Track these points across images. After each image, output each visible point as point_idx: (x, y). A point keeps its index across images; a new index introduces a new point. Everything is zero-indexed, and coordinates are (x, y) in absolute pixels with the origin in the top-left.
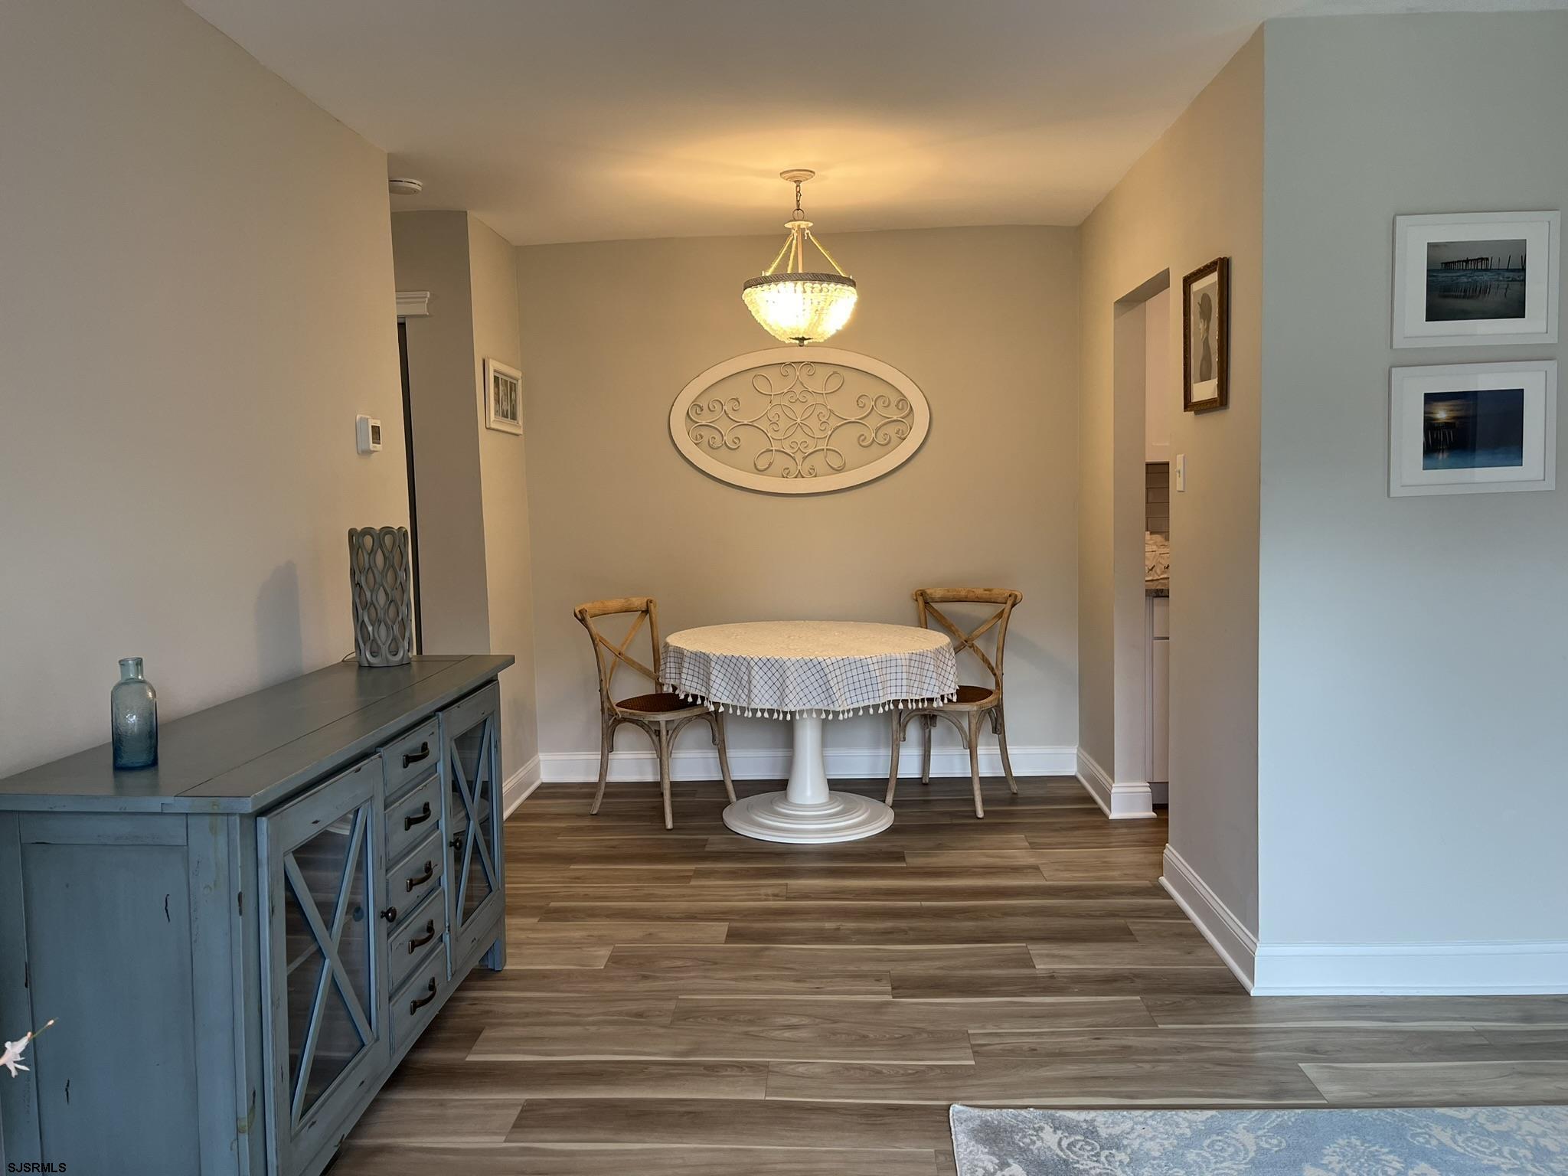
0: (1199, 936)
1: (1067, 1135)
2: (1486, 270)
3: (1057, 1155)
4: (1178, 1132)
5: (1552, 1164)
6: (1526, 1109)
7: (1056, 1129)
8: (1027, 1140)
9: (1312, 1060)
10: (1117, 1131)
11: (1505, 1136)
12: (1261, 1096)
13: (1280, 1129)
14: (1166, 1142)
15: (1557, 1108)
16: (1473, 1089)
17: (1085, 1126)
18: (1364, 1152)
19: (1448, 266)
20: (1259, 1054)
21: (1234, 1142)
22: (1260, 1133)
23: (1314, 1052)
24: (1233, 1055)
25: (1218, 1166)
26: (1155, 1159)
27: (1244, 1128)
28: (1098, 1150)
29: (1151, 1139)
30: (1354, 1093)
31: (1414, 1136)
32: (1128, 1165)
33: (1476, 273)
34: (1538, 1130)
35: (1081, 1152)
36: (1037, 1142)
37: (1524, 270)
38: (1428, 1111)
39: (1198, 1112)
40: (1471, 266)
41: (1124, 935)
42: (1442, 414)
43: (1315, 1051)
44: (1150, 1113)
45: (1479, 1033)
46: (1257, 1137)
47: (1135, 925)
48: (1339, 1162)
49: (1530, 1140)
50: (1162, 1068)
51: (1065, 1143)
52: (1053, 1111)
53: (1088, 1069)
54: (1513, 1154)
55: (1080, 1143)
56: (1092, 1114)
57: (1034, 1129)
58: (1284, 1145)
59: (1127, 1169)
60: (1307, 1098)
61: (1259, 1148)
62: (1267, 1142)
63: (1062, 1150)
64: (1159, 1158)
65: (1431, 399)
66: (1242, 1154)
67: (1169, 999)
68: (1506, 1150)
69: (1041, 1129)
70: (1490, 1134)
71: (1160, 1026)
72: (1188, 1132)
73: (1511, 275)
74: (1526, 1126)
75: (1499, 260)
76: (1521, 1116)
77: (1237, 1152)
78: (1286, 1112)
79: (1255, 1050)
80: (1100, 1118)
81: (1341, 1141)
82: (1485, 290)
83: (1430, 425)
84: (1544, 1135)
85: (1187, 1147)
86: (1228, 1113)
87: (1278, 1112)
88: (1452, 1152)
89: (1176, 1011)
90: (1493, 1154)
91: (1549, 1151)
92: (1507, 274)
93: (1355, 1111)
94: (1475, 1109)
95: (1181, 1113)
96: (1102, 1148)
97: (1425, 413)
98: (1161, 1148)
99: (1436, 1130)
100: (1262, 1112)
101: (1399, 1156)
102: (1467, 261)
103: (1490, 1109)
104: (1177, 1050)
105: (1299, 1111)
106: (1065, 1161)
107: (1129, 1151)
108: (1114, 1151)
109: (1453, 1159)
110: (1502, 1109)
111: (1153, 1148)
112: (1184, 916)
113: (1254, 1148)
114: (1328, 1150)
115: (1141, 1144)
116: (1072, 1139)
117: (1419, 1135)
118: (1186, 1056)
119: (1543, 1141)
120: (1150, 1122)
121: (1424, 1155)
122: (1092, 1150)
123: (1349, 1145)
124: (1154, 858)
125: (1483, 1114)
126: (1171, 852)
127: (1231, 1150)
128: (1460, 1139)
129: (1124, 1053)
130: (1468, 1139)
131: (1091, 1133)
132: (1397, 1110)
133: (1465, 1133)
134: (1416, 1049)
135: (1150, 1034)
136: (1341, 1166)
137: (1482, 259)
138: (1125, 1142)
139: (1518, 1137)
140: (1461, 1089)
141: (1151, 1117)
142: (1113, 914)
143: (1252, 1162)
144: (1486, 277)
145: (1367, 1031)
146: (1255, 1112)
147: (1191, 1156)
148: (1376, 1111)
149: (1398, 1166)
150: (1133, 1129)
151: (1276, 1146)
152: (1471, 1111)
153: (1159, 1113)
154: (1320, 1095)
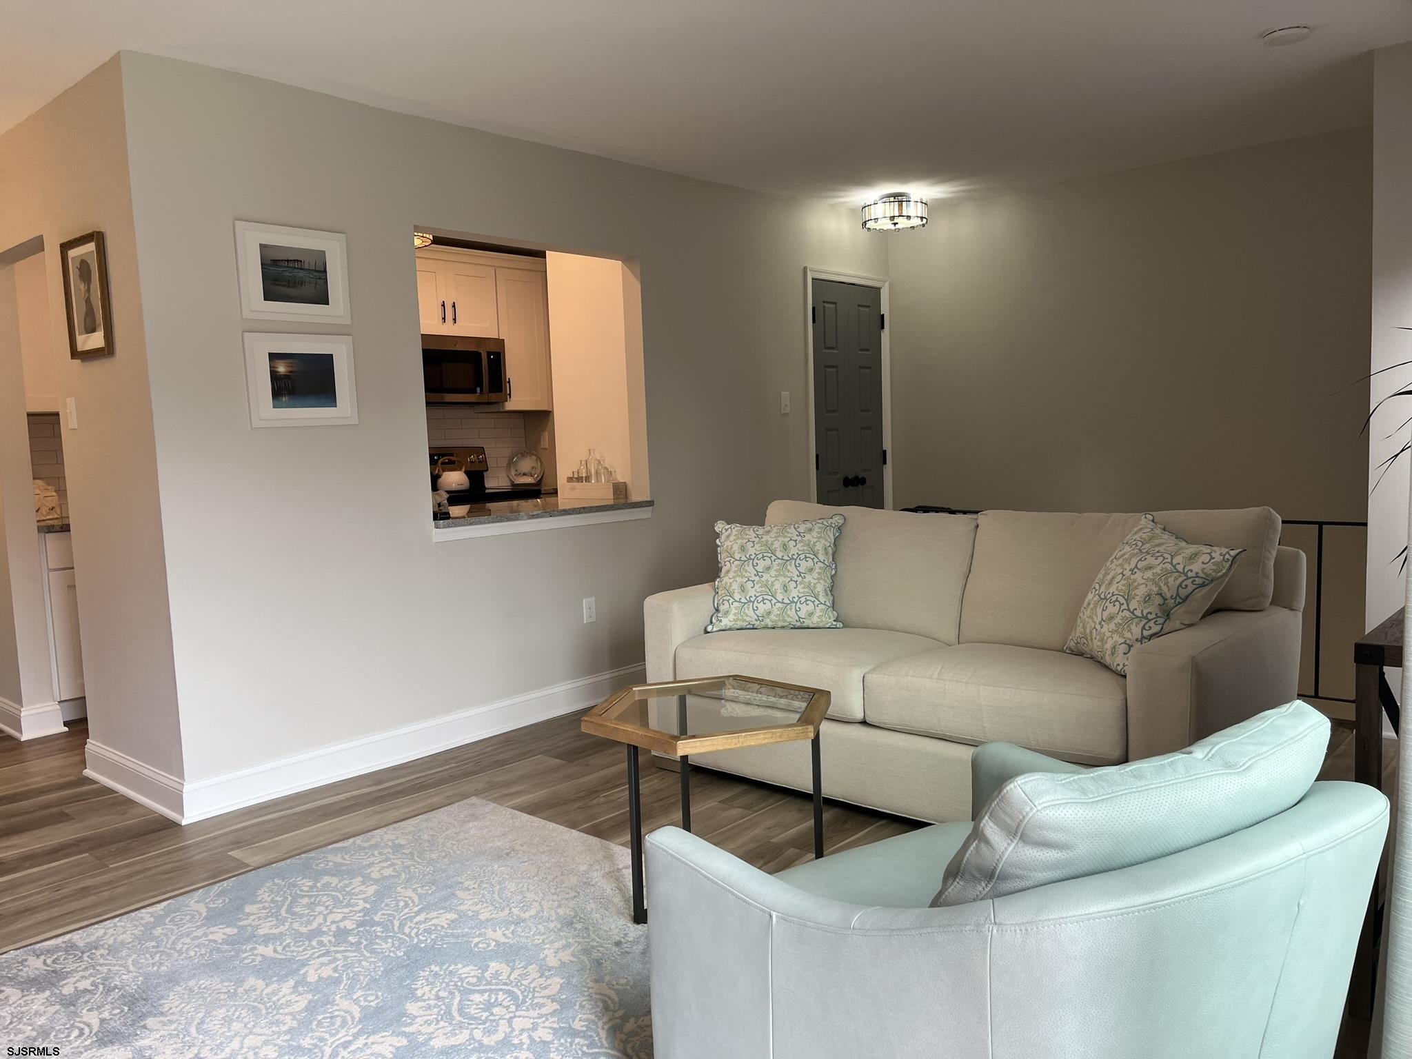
0: (129, 802)
1: (49, 956)
2: (301, 269)
3: (45, 970)
4: (143, 922)
5: (404, 851)
6: (385, 829)
7: (38, 956)
8: (15, 971)
9: (238, 848)
10: (93, 938)
11: (375, 846)
12: (204, 880)
13: (221, 894)
14: (136, 932)
15: (403, 823)
16: (350, 830)
17: (64, 945)
18: (285, 886)
19: (275, 262)
20: (196, 858)
21: (188, 912)
22: (207, 900)
23: (238, 844)
24: (176, 864)
25: (181, 929)
26: (129, 943)
27: (195, 902)
28: (80, 954)
29: (123, 934)
30: (273, 855)
31: (317, 865)
32: (108, 954)
33: (295, 270)
34: (393, 837)
35: (66, 961)
36: (24, 969)
37: (325, 271)
38: (324, 849)
39: (157, 905)
40: (291, 265)
41: (62, 817)
42: (282, 369)
43: (239, 842)
44: (117, 919)
45: (348, 799)
46: (207, 903)
47: (68, 809)
48: (269, 896)
49: (390, 843)
50: (119, 890)
51: (49, 961)
52: (32, 946)
53: (55, 912)
54: (380, 854)
55: (63, 957)
56: (68, 937)
57: (18, 962)
58: (227, 900)
59: (108, 957)
60: (239, 868)
61: (209, 909)
62: (214, 903)
63: (48, 966)
64: (133, 941)
65: (273, 357)
66: (197, 917)
67: (113, 847)
68: (376, 853)
69: (26, 960)
70: (364, 848)
71: (111, 866)
72: (152, 920)
73: (318, 274)
74: (386, 837)
75: (309, 263)
76: (382, 834)
77: (193, 917)
78: (225, 882)
79: (191, 857)
80: (75, 937)
81: (267, 885)
82: (302, 283)
83: (274, 376)
84: (397, 838)
85: (154, 928)
86: (180, 898)
87: (218, 885)
88: (345, 865)
89: (122, 853)
90: (369, 857)
91: (401, 845)
92: (315, 274)
93: (274, 865)
94: (354, 838)
95: (143, 911)
96: (83, 953)
97: (270, 367)
98: (133, 936)
99: (330, 857)
100: (206, 888)
101: (310, 878)
102: (288, 261)
103: (363, 835)
104: (130, 876)
105: (233, 879)
106: (53, 971)
107: (106, 946)
108: (94, 951)
109: (344, 868)
110: (370, 834)
111: (127, 937)
112: (111, 791)
113: (206, 910)
114: (260, 892)
115: (115, 939)
116: (56, 956)
117: (320, 863)
118: (139, 877)
119: (396, 842)
120: (119, 924)
121: (326, 872)
122: (75, 957)
123: (274, 884)
124: (77, 758)
125: (358, 840)
126: (93, 745)
127: (188, 917)
128: (347, 857)
129: (85, 892)
130: (352, 855)
131: (70, 948)
132: (303, 855)
133: (350, 852)
134: (309, 819)
135: (104, 873)
136: (270, 898)
137: (298, 261)
138: (101, 943)
139: (382, 844)
140: (342, 832)
141: (118, 921)
142: (46, 807)
143: (205, 918)
144: (301, 274)
145: (273, 820)
146: (200, 891)
147: (158, 931)
148: (289, 860)
149: (310, 884)
150: (105, 933)
151: (222, 903)
152: (351, 840)
153: (125, 917)
154: (248, 865)
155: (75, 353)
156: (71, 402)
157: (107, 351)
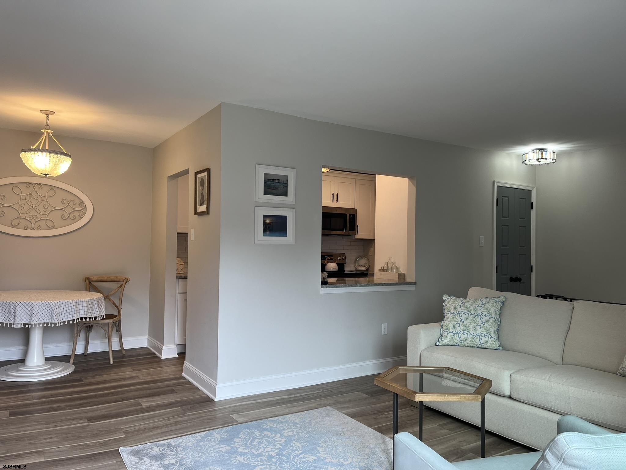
0: (197, 388)
1: (161, 447)
2: (279, 183)
3: (159, 453)
4: (197, 439)
5: (298, 426)
6: (291, 415)
7: (157, 447)
8: (148, 452)
9: (235, 414)
10: (178, 442)
11: (286, 422)
12: (220, 425)
13: (226, 432)
14: (194, 442)
15: (298, 413)
16: (277, 413)
17: (167, 444)
18: (250, 433)
19: (269, 180)
20: (219, 415)
21: (214, 437)
22: (221, 434)
23: (234, 412)
24: (211, 417)
25: (210, 444)
26: (190, 447)
27: (217, 433)
28: (172, 448)
29: (189, 442)
30: (247, 419)
31: (263, 426)
32: (183, 450)
33: (276, 183)
34: (294, 419)
35: (167, 450)
36: (152, 451)
37: (287, 184)
38: (266, 420)
39: (202, 433)
40: (275, 181)
41: (172, 392)
42: (268, 221)
43: (235, 411)
44: (188, 436)
45: (278, 400)
46: (220, 435)
47: (175, 388)
48: (244, 436)
49: (292, 421)
50: (190, 424)
51: (161, 450)
52: (156, 443)
53: (166, 429)
54: (288, 425)
55: (166, 449)
56: (169, 440)
57: (150, 448)
58: (228, 435)
59: (182, 451)
60: (233, 422)
61: (221, 437)
62: (223, 435)
63: (161, 451)
64: (192, 446)
65: (265, 216)
66: (217, 440)
67: (189, 406)
68: (287, 425)
69: (153, 448)
70: (282, 422)
71: (188, 414)
72: (200, 438)
73: (284, 185)
74: (291, 419)
75: (281, 180)
76: (290, 417)
77: (215, 440)
78: (228, 427)
79: (217, 414)
80: (172, 441)
81: (244, 431)
82: (278, 188)
83: (265, 224)
84: (296, 420)
85: (200, 442)
86: (211, 431)
87: (225, 428)
88: (273, 428)
89: (192, 409)
90: (284, 426)
91: (297, 423)
93: (247, 423)
94: (278, 417)
95: (197, 434)
96: (174, 448)
97: (264, 220)
98: (192, 444)
99: (269, 424)
100: (221, 428)
101: (260, 431)
102: (274, 179)
103: (282, 416)
104: (194, 419)
105: (231, 426)
106: (162, 454)
107: (182, 447)
108: (177, 448)
109: (274, 429)
110: (285, 416)
111: (190, 444)
112: (191, 383)
113: (220, 438)
114: (240, 434)
115: (186, 444)
116: (163, 448)
117: (264, 425)
118: (197, 420)
119: (295, 421)
120: (188, 438)
121: (266, 430)
122: (171, 449)
123: (246, 431)
124: (181, 368)
125: (280, 418)
126: (187, 364)
127: (213, 439)
128: (275, 424)
129: (177, 423)
130: (277, 424)
131: (170, 445)
132: (258, 421)
133: (276, 423)
134: (262, 406)
135: (185, 416)
136: (244, 437)
137: (277, 179)
138: (181, 445)
139: (289, 421)
140: (274, 413)
142: (167, 386)
143: (220, 441)
144: (278, 184)
145: (248, 404)
146: (219, 429)
147: (202, 444)
148: (253, 422)
149: (260, 433)
150: (183, 441)
151: (226, 436)
152: (277, 418)
153: (190, 435)
154: (237, 421)
155: (196, 213)
156: (193, 230)
157: (207, 212)
